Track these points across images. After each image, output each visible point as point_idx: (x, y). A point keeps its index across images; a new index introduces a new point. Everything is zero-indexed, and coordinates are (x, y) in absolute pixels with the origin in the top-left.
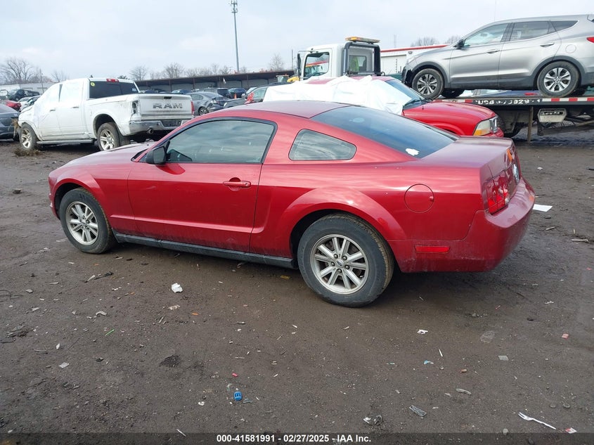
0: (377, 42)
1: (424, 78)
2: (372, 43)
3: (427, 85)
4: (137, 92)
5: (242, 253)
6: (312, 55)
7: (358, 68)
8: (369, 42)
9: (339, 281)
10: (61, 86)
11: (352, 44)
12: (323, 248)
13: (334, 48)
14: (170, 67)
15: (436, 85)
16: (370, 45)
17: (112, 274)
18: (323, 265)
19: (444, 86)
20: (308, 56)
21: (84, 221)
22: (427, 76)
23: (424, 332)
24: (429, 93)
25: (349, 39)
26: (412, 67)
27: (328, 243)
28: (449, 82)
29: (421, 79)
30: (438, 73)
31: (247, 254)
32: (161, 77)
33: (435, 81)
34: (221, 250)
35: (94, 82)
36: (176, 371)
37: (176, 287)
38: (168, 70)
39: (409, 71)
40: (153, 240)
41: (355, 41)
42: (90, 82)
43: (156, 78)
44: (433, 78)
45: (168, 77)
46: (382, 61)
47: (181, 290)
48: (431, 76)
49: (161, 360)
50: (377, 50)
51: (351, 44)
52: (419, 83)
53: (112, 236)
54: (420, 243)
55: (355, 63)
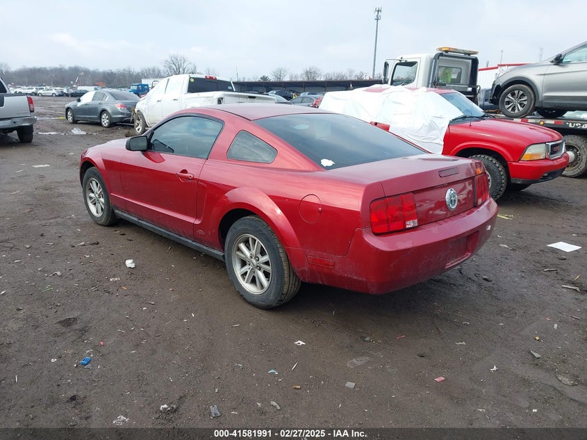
0: (475, 53)
1: (513, 95)
2: (469, 54)
3: (515, 101)
4: (232, 91)
5: (190, 241)
6: (401, 64)
7: (449, 80)
8: (466, 54)
9: (253, 281)
10: (169, 80)
11: (443, 55)
12: (242, 246)
13: (423, 58)
14: (308, 70)
15: (525, 103)
16: (467, 56)
17: (98, 243)
18: (244, 263)
19: (535, 103)
20: (397, 64)
21: (97, 196)
22: (516, 92)
23: (301, 343)
24: (516, 111)
25: (440, 49)
26: (501, 82)
27: (246, 242)
28: (540, 100)
29: (509, 96)
30: (529, 90)
31: (194, 243)
32: (300, 79)
33: (525, 98)
34: (177, 236)
35: (193, 78)
36: (64, 330)
37: (129, 263)
38: (307, 73)
39: (498, 86)
40: (136, 219)
41: (446, 52)
42: (190, 78)
43: (294, 80)
44: (523, 95)
45: (306, 79)
46: (480, 74)
47: (133, 266)
48: (521, 92)
49: (62, 319)
50: (475, 62)
51: (441, 55)
52: (507, 100)
53: (113, 211)
54: (312, 254)
55: (446, 75)
